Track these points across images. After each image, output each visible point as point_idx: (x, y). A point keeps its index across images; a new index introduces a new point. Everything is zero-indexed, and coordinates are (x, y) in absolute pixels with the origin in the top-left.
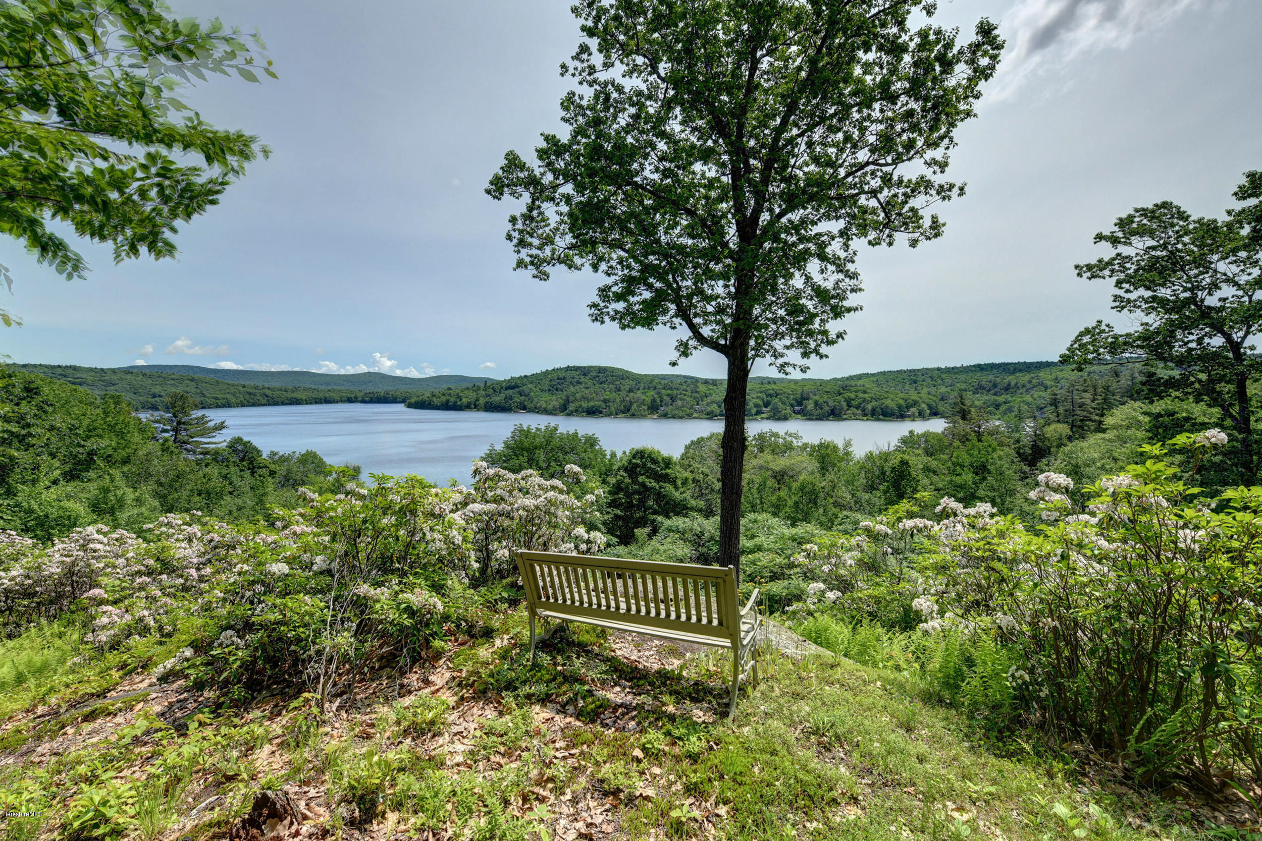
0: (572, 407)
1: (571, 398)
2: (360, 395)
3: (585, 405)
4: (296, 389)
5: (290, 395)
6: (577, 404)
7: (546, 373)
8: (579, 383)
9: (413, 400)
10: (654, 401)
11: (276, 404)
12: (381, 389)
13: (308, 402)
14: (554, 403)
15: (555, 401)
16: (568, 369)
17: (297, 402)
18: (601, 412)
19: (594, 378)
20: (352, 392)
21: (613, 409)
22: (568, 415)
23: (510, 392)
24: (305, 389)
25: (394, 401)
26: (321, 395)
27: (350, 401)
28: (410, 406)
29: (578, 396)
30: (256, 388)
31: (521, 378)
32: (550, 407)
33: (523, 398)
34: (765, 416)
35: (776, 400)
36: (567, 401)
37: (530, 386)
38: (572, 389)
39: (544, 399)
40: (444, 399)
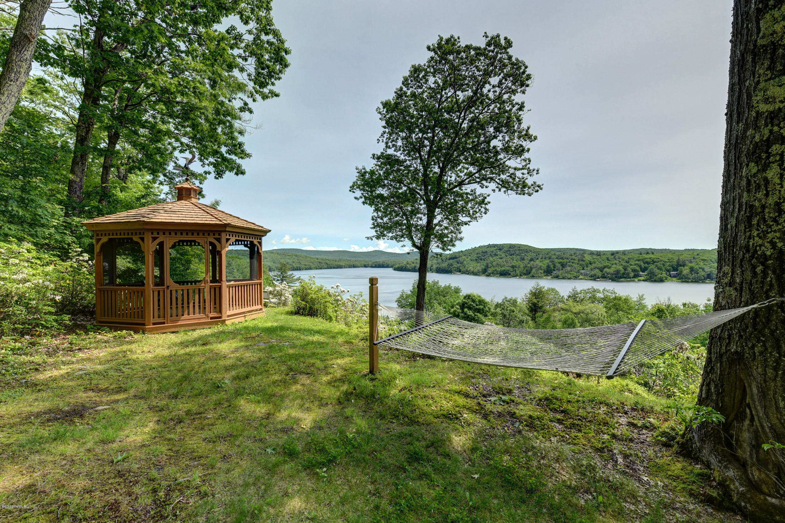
0: (490, 271)
1: (490, 265)
2: (370, 263)
3: (499, 269)
4: (340, 260)
5: (338, 263)
6: (493, 269)
7: (474, 249)
8: (496, 255)
9: (397, 266)
10: (548, 266)
11: (331, 268)
12: (381, 260)
13: (345, 267)
14: (478, 268)
15: (479, 267)
16: (489, 246)
17: (340, 267)
18: (510, 274)
19: (506, 252)
20: (366, 262)
21: (518, 272)
22: (487, 276)
23: (451, 261)
24: (344, 260)
25: (388, 267)
26: (352, 263)
27: (365, 266)
28: (395, 269)
29: (494, 263)
30: (323, 260)
31: (459, 252)
32: (476, 270)
33: (459, 265)
34: (642, 278)
35: (652, 266)
36: (487, 266)
37: (464, 257)
38: (491, 259)
39: (473, 266)
40: (413, 265)
